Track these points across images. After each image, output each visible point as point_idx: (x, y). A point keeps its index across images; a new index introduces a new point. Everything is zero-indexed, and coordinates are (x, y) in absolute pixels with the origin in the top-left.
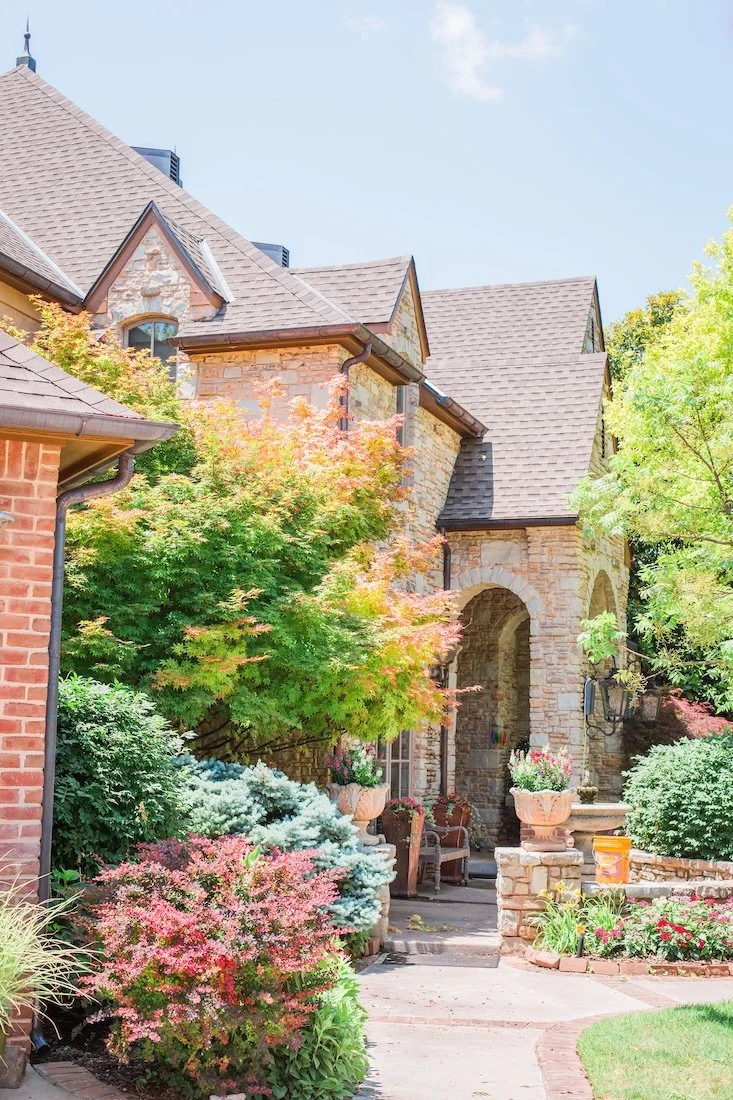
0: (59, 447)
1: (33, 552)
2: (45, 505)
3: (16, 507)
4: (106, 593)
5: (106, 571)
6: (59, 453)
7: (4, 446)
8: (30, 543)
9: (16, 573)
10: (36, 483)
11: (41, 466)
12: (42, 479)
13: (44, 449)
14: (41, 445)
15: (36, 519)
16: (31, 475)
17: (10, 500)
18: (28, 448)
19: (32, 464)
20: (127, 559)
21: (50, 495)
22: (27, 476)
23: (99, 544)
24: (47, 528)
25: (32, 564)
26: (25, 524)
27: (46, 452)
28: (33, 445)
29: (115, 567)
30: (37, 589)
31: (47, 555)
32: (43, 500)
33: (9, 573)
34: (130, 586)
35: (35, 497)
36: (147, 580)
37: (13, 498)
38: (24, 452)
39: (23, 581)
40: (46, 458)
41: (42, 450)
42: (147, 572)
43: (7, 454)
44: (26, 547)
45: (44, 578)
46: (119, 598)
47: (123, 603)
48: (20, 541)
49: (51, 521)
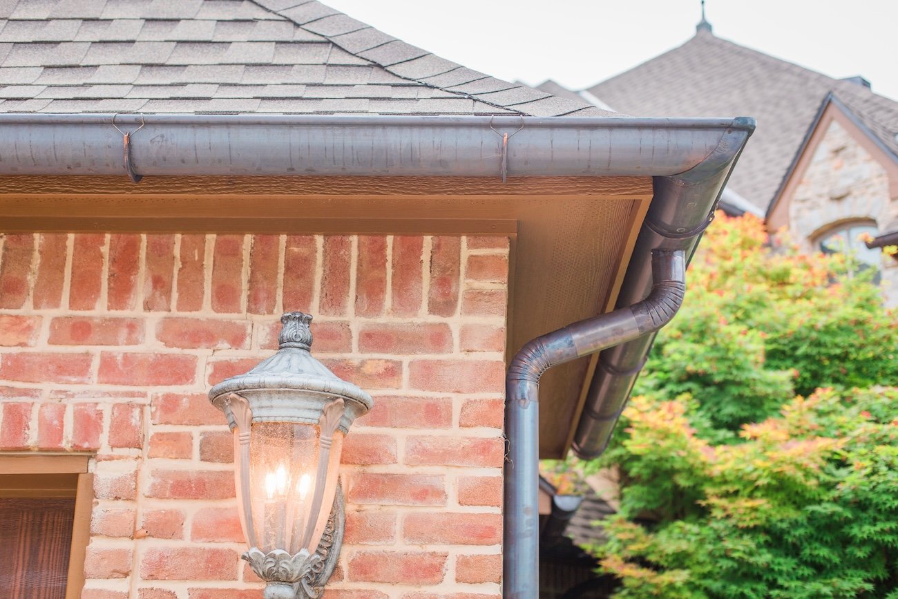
0: (505, 240)
1: (451, 478)
2: (478, 366)
3: (412, 378)
4: (786, 564)
5: (783, 531)
6: (505, 251)
7: (383, 247)
8: (443, 456)
9: (413, 531)
10: (456, 322)
11: (464, 284)
12: (469, 312)
13: (471, 246)
14: (464, 239)
15: (457, 401)
16: (443, 305)
17: (400, 364)
18: (437, 248)
19: (445, 279)
20: (813, 512)
21: (488, 345)
22: (434, 308)
23: (769, 491)
24: (483, 420)
25: (452, 506)
26: (435, 414)
27: (476, 252)
28: (448, 240)
29: (795, 524)
30: (464, 563)
31: (486, 482)
32: (474, 357)
33: (398, 528)
34: (824, 552)
35: (455, 354)
36: (847, 541)
37: (406, 359)
38: (426, 257)
39: (431, 548)
40: (477, 266)
41: (466, 249)
42: (846, 530)
43: (389, 265)
44: (437, 469)
45: (482, 537)
46: (807, 571)
47: (814, 577)
48: (425, 455)
49: (494, 403)
